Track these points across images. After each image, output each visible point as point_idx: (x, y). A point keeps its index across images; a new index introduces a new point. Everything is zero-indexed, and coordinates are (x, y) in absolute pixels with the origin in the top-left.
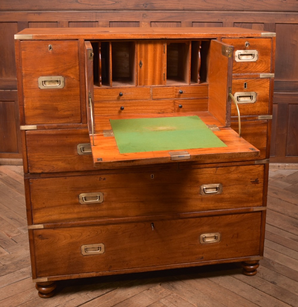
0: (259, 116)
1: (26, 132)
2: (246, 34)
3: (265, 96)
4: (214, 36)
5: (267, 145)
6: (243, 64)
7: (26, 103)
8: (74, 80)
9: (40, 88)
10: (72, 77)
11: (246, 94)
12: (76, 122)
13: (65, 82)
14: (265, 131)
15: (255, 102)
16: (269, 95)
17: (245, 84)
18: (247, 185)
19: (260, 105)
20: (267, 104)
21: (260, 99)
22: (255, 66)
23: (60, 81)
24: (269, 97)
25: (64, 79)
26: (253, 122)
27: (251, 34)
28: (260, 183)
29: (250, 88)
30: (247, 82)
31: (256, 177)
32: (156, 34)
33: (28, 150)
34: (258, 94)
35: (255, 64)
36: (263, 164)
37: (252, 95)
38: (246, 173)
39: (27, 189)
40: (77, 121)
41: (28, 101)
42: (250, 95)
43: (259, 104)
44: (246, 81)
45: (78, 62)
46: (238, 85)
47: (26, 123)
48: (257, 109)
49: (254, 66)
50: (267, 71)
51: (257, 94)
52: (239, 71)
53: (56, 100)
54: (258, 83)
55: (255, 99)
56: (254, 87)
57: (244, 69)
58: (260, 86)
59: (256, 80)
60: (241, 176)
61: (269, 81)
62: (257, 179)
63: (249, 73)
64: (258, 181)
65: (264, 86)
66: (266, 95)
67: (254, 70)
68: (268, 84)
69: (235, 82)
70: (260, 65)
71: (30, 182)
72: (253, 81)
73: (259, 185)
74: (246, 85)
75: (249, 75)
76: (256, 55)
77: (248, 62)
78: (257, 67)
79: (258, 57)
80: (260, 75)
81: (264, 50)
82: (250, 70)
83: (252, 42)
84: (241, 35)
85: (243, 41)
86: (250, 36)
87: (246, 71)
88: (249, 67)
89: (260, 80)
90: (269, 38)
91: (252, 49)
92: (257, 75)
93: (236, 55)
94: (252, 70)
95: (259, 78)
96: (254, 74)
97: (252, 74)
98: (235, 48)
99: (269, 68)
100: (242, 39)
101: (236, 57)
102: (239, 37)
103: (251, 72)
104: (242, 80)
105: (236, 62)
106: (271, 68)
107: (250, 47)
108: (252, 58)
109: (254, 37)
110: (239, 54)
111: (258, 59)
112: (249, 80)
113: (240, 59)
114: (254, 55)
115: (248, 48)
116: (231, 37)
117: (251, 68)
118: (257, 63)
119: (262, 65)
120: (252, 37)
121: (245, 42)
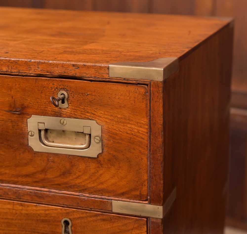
2: (57, 65)
6: (56, 159)
17: (66, 223)
22: (94, 173)
27: (74, 65)
35: (93, 166)
44: (68, 214)
46: (43, 221)
49: (92, 171)
50: (137, 193)
52: (43, 180)
54: (108, 226)
57: (60, 175)
59: (101, 217)
61: (145, 229)
63: (76, 191)
67: (93, 185)
70: (113, 171)
72: (90, 219)
74: (70, 227)
75: (77, 198)
76: (97, 136)
77: (69, 155)
78: (101, 175)
79: (104, 144)
80: (112, 202)
81: (122, 125)
82: (80, 184)
83: (81, 94)
84: (39, 67)
85: (50, 87)
86: (71, 73)
87: (66, 183)
88: (77, 174)
89: (114, 218)
90: (138, 85)
91: (80, 116)
92: (103, 202)
93: (31, 130)
94: (87, 185)
95: (108, 212)
96: (93, 199)
97: (87, 195)
98: (25, 107)
99: (145, 185)
100: (46, 79)
101: (31, 135)
102: (35, 73)
103: (84, 190)
104: (56, 209)
105: (33, 150)
106: (150, 187)
107: (75, 110)
108: (85, 147)
109: (83, 77)
110: (42, 127)
111: (103, 149)
112: (76, 211)
113: (46, 142)
114: (89, 137)
115: (68, 111)
116: (9, 71)
117: (81, 176)
118: (101, 165)
119: (117, 172)
120: (78, 77)
121: (55, 90)
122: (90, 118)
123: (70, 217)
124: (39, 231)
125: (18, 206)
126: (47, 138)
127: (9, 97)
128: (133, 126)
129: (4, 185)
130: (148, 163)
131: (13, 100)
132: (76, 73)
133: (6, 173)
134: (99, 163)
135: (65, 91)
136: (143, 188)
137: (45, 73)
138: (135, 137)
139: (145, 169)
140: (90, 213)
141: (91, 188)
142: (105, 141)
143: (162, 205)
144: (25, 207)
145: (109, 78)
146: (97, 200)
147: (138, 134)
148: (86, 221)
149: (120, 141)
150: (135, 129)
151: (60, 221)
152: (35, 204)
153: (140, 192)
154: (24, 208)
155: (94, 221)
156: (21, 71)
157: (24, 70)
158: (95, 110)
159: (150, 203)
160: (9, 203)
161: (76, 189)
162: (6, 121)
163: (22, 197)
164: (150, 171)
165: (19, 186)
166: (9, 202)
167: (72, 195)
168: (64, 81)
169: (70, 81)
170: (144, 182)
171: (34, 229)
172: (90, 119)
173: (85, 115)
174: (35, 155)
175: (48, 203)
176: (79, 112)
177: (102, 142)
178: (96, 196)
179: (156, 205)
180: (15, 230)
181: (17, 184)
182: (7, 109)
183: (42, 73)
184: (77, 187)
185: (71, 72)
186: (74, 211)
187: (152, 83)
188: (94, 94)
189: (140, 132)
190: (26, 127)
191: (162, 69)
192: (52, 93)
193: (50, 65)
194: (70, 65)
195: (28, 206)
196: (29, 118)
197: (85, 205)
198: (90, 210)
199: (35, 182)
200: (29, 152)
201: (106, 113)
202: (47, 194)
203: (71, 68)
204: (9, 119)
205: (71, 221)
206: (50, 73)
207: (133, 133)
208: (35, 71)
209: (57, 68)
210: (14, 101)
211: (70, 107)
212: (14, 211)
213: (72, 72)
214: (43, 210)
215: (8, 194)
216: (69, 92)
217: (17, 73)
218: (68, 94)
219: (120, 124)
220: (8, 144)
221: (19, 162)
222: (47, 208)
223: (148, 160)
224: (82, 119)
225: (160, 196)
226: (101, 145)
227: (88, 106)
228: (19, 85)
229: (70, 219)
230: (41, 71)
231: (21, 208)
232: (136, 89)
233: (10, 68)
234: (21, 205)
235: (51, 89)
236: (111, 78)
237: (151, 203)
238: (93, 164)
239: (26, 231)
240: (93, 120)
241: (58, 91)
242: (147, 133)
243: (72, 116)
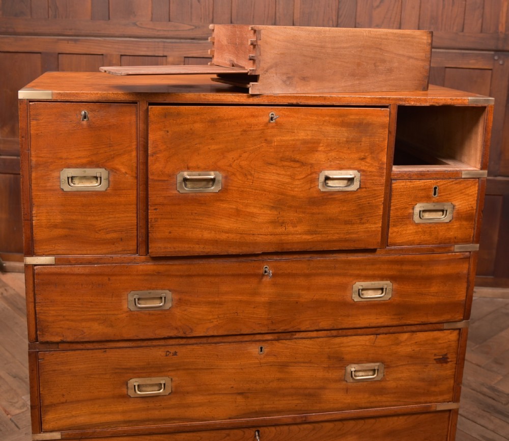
0: (456, 246)
1: (35, 267)
2: (442, 99)
3: (469, 211)
4: (384, 101)
5: (466, 296)
7: (36, 217)
8: (127, 175)
9: (63, 189)
10: (123, 170)
11: (434, 206)
12: (128, 252)
13: (110, 179)
14: (465, 271)
15: (450, 221)
16: (475, 208)
17: (435, 188)
18: (426, 366)
19: (459, 226)
20: (472, 224)
21: (460, 216)
23: (101, 178)
24: (476, 211)
25: (109, 174)
26: (444, 257)
27: (451, 99)
28: (451, 361)
29: (443, 195)
30: (438, 185)
31: (445, 351)
32: (280, 96)
33: (37, 301)
34: (456, 207)
36: (457, 329)
37: (446, 208)
38: (427, 344)
39: (33, 370)
40: (130, 250)
41: (39, 213)
42: (443, 209)
43: (457, 224)
44: (437, 183)
45: (135, 143)
46: (422, 189)
47: (35, 251)
48: (451, 234)
51: (454, 206)
53: (92, 211)
54: (458, 187)
55: (452, 215)
56: (449, 194)
58: (461, 193)
59: (455, 182)
60: (419, 349)
61: (477, 185)
62: (446, 354)
64: (448, 358)
65: (467, 192)
66: (471, 208)
68: (474, 190)
69: (418, 185)
71: (40, 357)
72: (449, 184)
73: (449, 365)
74: (437, 190)
80: (462, 172)
84: (432, 101)
86: (449, 103)
89: (462, 181)
102: (429, 104)
104: (431, 181)
109: (455, 105)
116: (415, 104)
120: (452, 105)
124: (419, 196)
125: (409, 183)
132: (452, 103)
137: (435, 104)
140: (449, 180)
143: (487, 170)
148: (446, 185)
151: (432, 188)
152: (419, 180)
154: (412, 184)
155: (451, 185)
156: (422, 104)
159: (481, 170)
160: (403, 182)
163: (412, 177)
180: (405, 198)
186: (441, 181)
187: (489, 106)
193: (438, 100)
195: (415, 182)
202: (427, 173)
203: (449, 100)
205: (438, 187)
206: (438, 103)
209: (442, 101)
212: (406, 186)
214: (423, 183)
215: (404, 176)
217: (420, 105)
222: (425, 182)
234: (411, 182)
239: (411, 198)
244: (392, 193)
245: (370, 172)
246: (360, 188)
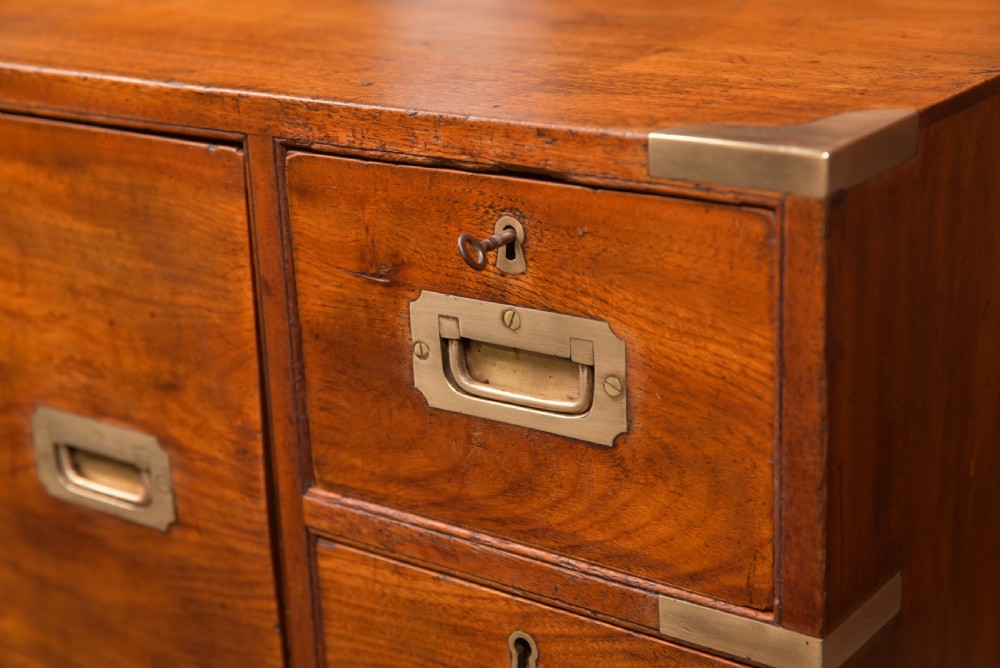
2: (490, 130)
4: (215, 113)
6: (492, 439)
17: (523, 648)
22: (605, 497)
27: (540, 132)
30: (539, 630)
35: (599, 472)
44: (526, 618)
46: (457, 630)
49: (598, 489)
50: (740, 581)
52: (455, 500)
57: (504, 492)
59: (626, 645)
63: (552, 550)
67: (600, 537)
69: (433, 599)
70: (662, 498)
72: (592, 646)
74: (533, 661)
75: (552, 571)
76: (612, 376)
77: (531, 430)
78: (625, 505)
79: (634, 404)
80: (657, 600)
81: (691, 342)
82: (562, 527)
83: (563, 231)
84: (438, 134)
85: (471, 203)
86: (532, 157)
87: (521, 520)
88: (552, 495)
89: (666, 655)
90: (745, 209)
91: (562, 303)
92: (632, 596)
93: (423, 339)
94: (582, 533)
95: (646, 630)
96: (600, 580)
97: (584, 566)
98: (403, 263)
99: (763, 558)
100: (461, 176)
101: (420, 354)
102: (428, 154)
103: (573, 549)
104: (494, 599)
105: (426, 402)
106: (780, 565)
107: (546, 284)
108: (577, 407)
109: (568, 172)
110: (450, 330)
111: (630, 421)
112: (550, 615)
113: (464, 381)
114: (588, 377)
115: (526, 283)
116: (357, 145)
117: (565, 502)
118: (625, 471)
119: (676, 501)
120: (555, 173)
121: (487, 212)
122: (591, 313)
123: (535, 631)
124: (447, 661)
125: (387, 572)
126: (467, 368)
127: (357, 228)
128: (726, 352)
129: (350, 501)
130: (773, 484)
131: (370, 238)
132: (547, 160)
133: (354, 468)
134: (619, 464)
135: (515, 216)
136: (759, 568)
137: (455, 154)
138: (733, 389)
139: (764, 504)
140: (592, 625)
141: (594, 544)
142: (638, 395)
143: (823, 634)
144: (406, 579)
145: (648, 179)
146: (613, 587)
147: (741, 379)
148: (579, 649)
149: (684, 400)
150: (733, 360)
151: (505, 639)
152: (436, 575)
153: (749, 578)
154: (405, 583)
155: (603, 653)
156: (389, 148)
157: (397, 146)
158: (608, 288)
159: (779, 622)
160: (364, 561)
161: (552, 544)
162: (351, 304)
163: (399, 548)
164: (780, 512)
165: (391, 512)
166: (363, 556)
167: (537, 559)
168: (513, 183)
169: (531, 186)
170: (762, 545)
171: (432, 652)
172: (591, 317)
173: (576, 300)
174: (433, 419)
175: (468, 576)
176: (559, 291)
177: (628, 397)
178: (611, 573)
179: (801, 632)
180: (381, 646)
181: (384, 505)
182: (353, 266)
183: (447, 156)
184: (553, 536)
185: (530, 153)
186: (544, 613)
187: (788, 205)
188: (601, 232)
189: (750, 373)
190: (406, 328)
191: (826, 155)
192: (479, 221)
193: (469, 130)
194: (528, 130)
195: (415, 577)
196: (414, 300)
197: (576, 599)
198: (593, 615)
199: (434, 504)
200: (415, 407)
201: (641, 300)
202: (466, 546)
203: (532, 141)
204: (360, 299)
205: (536, 642)
206: (471, 155)
207: (725, 373)
208: (428, 147)
209: (491, 139)
210: (373, 242)
211: (530, 270)
212: (378, 587)
213: (534, 154)
214: (456, 596)
215: (359, 533)
216: (527, 221)
217: (379, 153)
218: (524, 229)
219: (684, 339)
220: (357, 376)
221: (387, 436)
222: (467, 593)
223: (776, 474)
224: (566, 313)
225: (814, 604)
226: (625, 407)
227: (587, 272)
228: (385, 190)
229: (533, 636)
230: (444, 147)
231: (395, 579)
232: (737, 223)
233: (359, 136)
234: (397, 571)
235: (475, 208)
236: (654, 180)
237: (784, 624)
238: (599, 466)
239: (411, 655)
240: (601, 320)
241: (495, 218)
242: (771, 378)
243: (537, 303)
244: (324, 605)
245: (207, 458)
246: (177, 523)
